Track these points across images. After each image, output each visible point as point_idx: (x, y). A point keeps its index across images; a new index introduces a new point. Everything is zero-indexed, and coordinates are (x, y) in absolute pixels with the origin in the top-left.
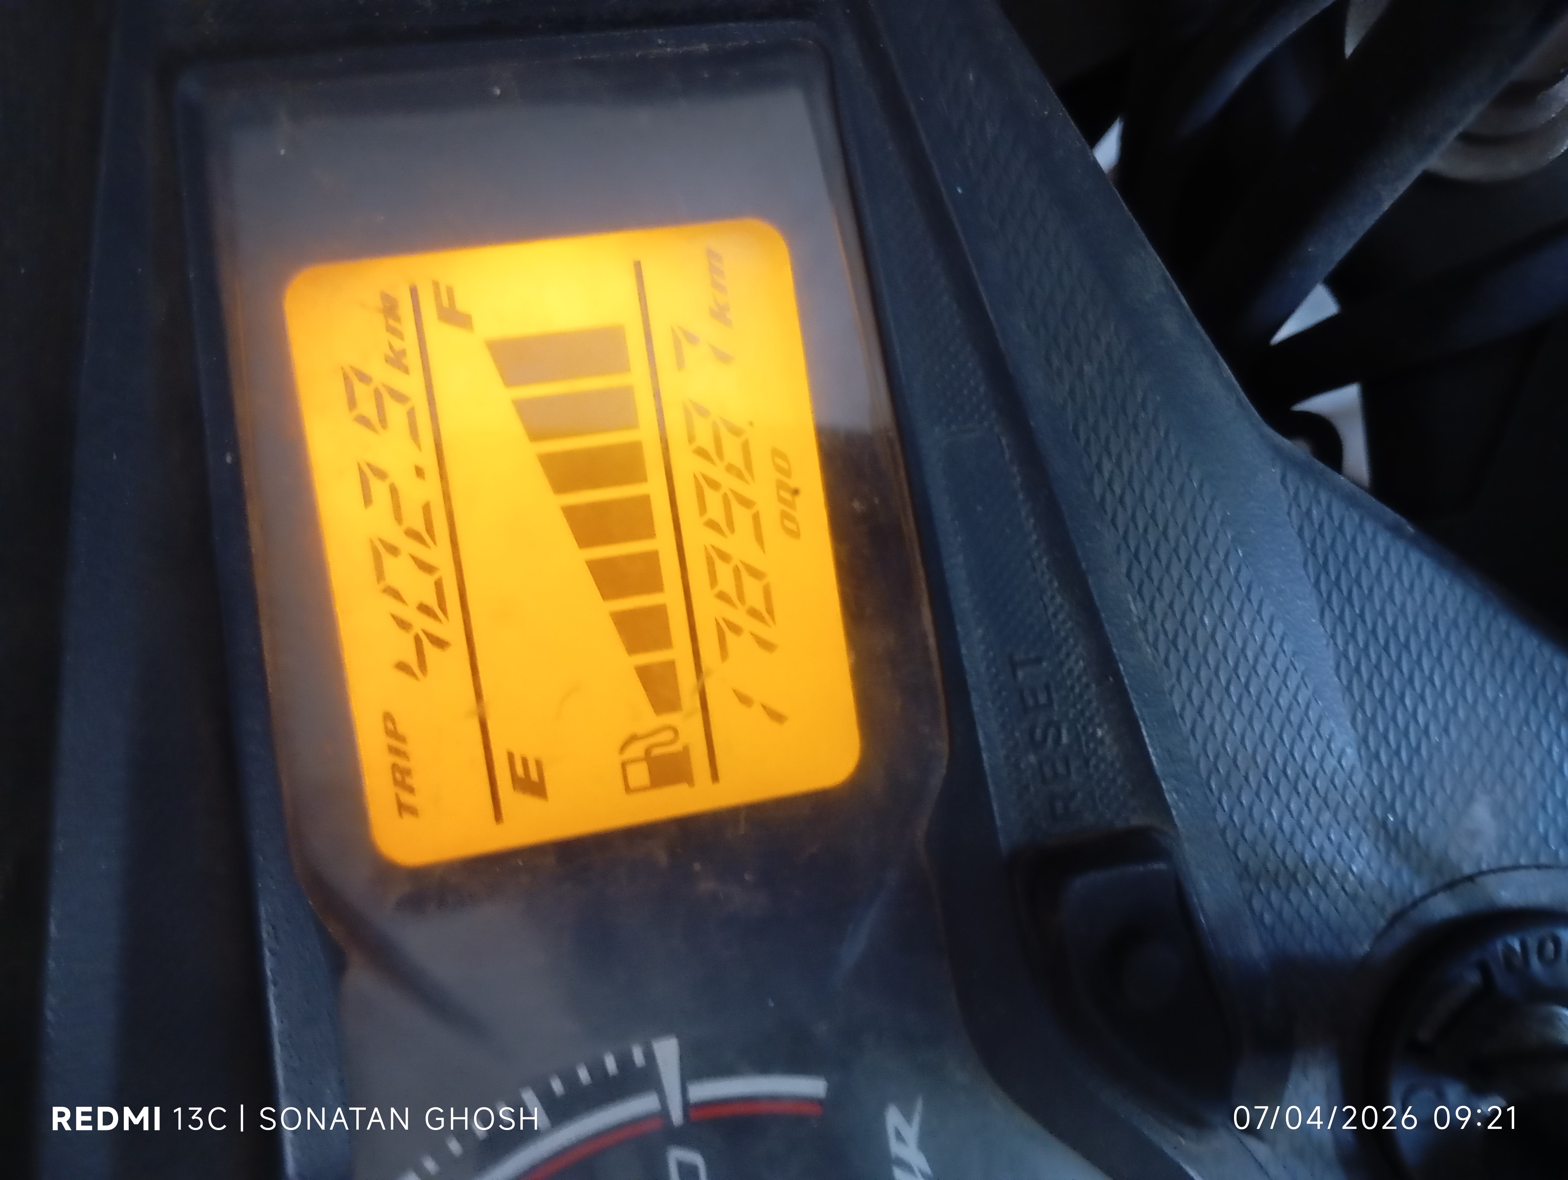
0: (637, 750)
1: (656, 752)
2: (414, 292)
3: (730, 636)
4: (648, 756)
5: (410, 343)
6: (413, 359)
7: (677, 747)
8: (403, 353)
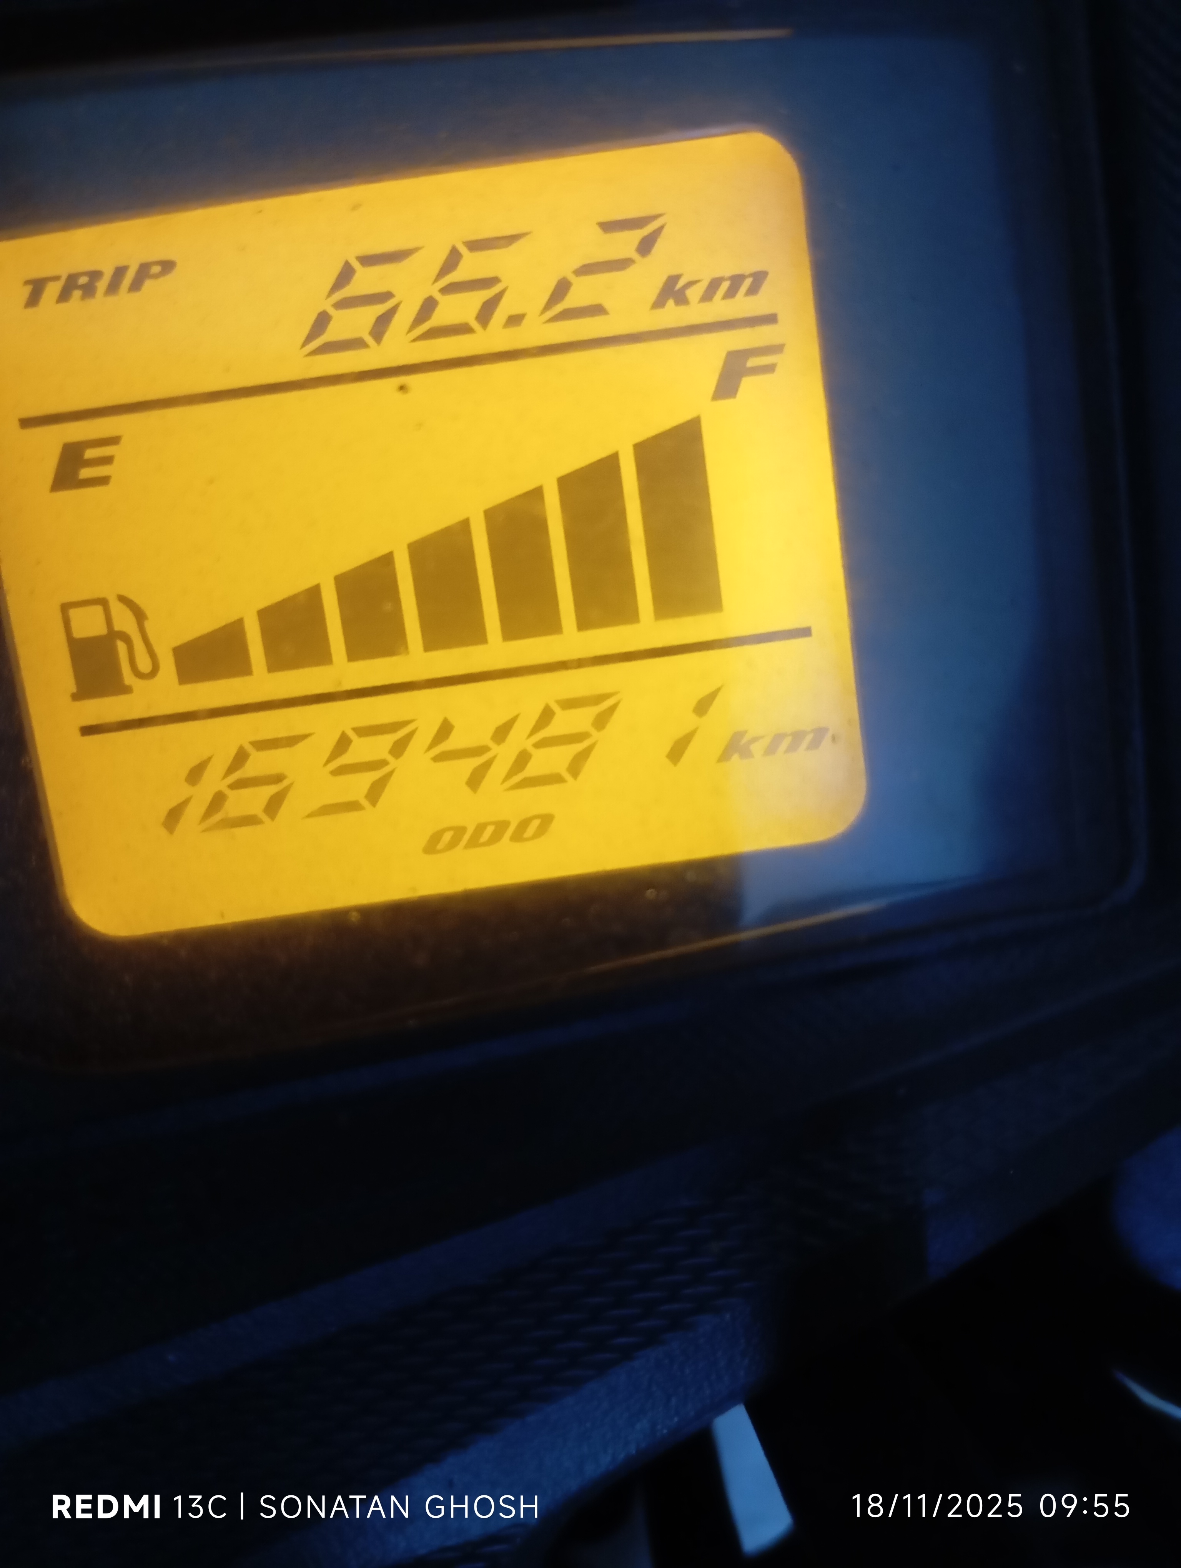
0: (124, 621)
1: (121, 647)
2: (771, 319)
4: (113, 635)
5: (695, 313)
6: (672, 317)
7: (128, 677)
8: (681, 299)
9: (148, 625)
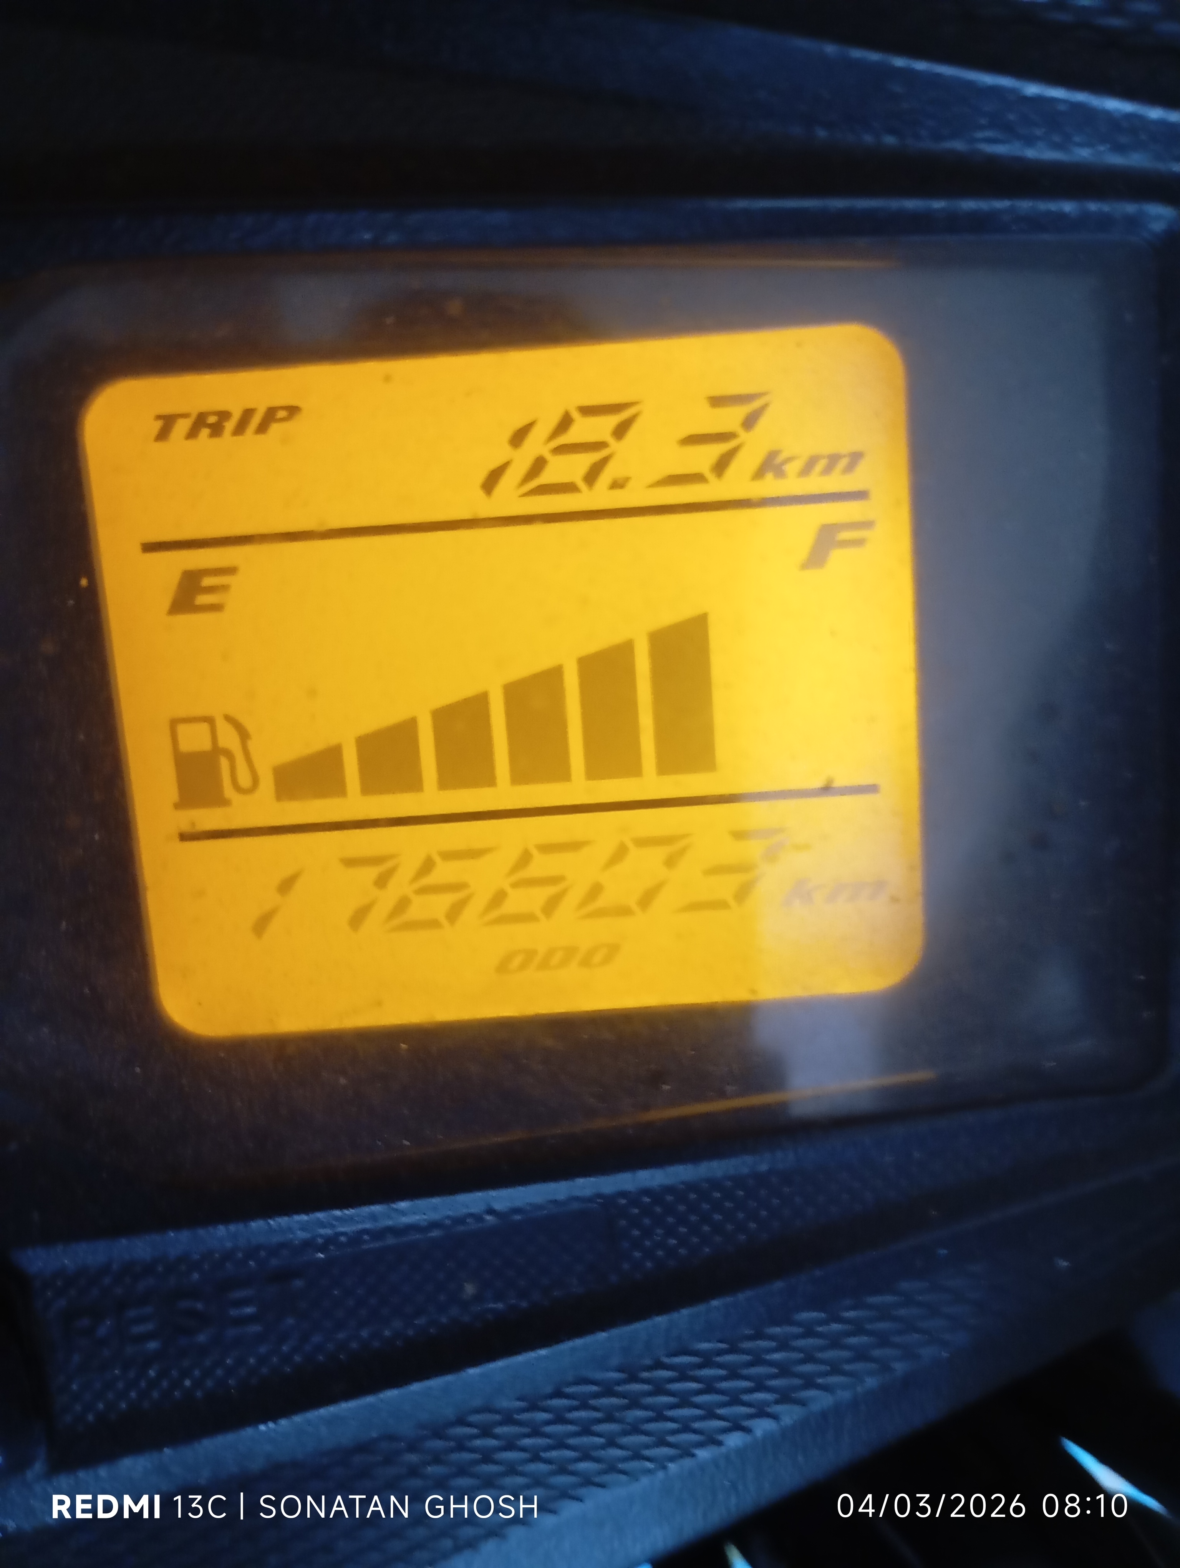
0: (228, 738)
1: (224, 763)
2: (860, 495)
3: (371, 873)
4: (217, 751)
5: (792, 485)
6: (770, 486)
7: (228, 791)
8: (779, 473)
9: (252, 745)
